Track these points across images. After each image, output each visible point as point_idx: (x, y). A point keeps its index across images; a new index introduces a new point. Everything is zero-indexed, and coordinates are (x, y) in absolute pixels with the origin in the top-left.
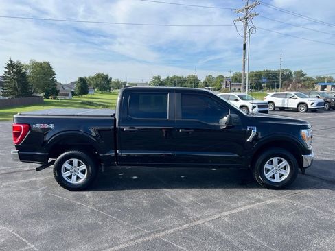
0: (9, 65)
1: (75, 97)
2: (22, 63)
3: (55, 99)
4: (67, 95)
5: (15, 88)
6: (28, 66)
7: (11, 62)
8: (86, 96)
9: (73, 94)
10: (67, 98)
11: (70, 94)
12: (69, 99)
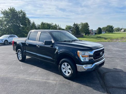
0: (74, 25)
1: (96, 35)
2: (78, 24)
3: (88, 35)
4: (93, 34)
5: (75, 32)
6: (80, 25)
7: (75, 23)
8: (101, 34)
9: (96, 34)
10: (93, 35)
11: (94, 34)
12: (93, 36)
